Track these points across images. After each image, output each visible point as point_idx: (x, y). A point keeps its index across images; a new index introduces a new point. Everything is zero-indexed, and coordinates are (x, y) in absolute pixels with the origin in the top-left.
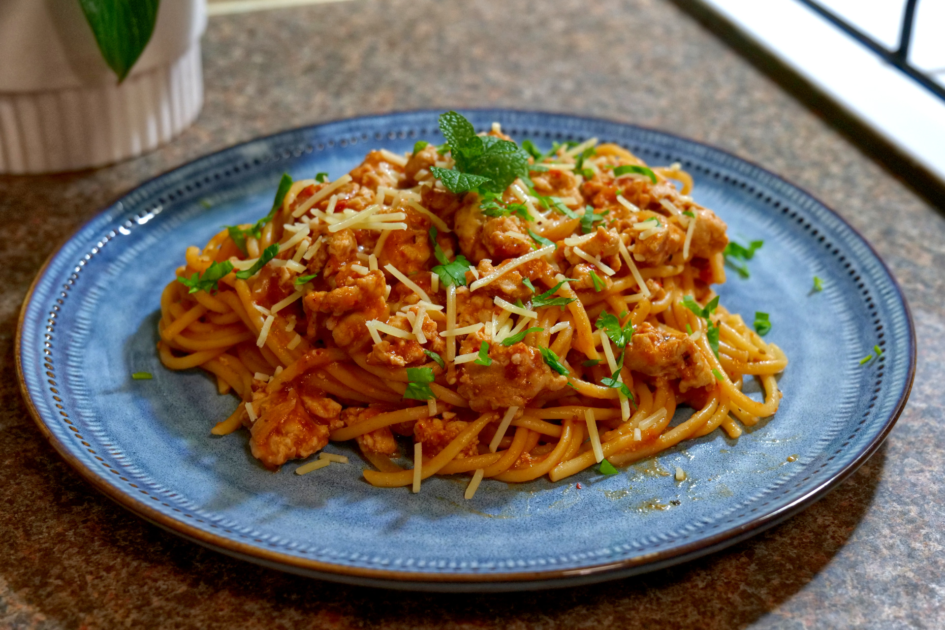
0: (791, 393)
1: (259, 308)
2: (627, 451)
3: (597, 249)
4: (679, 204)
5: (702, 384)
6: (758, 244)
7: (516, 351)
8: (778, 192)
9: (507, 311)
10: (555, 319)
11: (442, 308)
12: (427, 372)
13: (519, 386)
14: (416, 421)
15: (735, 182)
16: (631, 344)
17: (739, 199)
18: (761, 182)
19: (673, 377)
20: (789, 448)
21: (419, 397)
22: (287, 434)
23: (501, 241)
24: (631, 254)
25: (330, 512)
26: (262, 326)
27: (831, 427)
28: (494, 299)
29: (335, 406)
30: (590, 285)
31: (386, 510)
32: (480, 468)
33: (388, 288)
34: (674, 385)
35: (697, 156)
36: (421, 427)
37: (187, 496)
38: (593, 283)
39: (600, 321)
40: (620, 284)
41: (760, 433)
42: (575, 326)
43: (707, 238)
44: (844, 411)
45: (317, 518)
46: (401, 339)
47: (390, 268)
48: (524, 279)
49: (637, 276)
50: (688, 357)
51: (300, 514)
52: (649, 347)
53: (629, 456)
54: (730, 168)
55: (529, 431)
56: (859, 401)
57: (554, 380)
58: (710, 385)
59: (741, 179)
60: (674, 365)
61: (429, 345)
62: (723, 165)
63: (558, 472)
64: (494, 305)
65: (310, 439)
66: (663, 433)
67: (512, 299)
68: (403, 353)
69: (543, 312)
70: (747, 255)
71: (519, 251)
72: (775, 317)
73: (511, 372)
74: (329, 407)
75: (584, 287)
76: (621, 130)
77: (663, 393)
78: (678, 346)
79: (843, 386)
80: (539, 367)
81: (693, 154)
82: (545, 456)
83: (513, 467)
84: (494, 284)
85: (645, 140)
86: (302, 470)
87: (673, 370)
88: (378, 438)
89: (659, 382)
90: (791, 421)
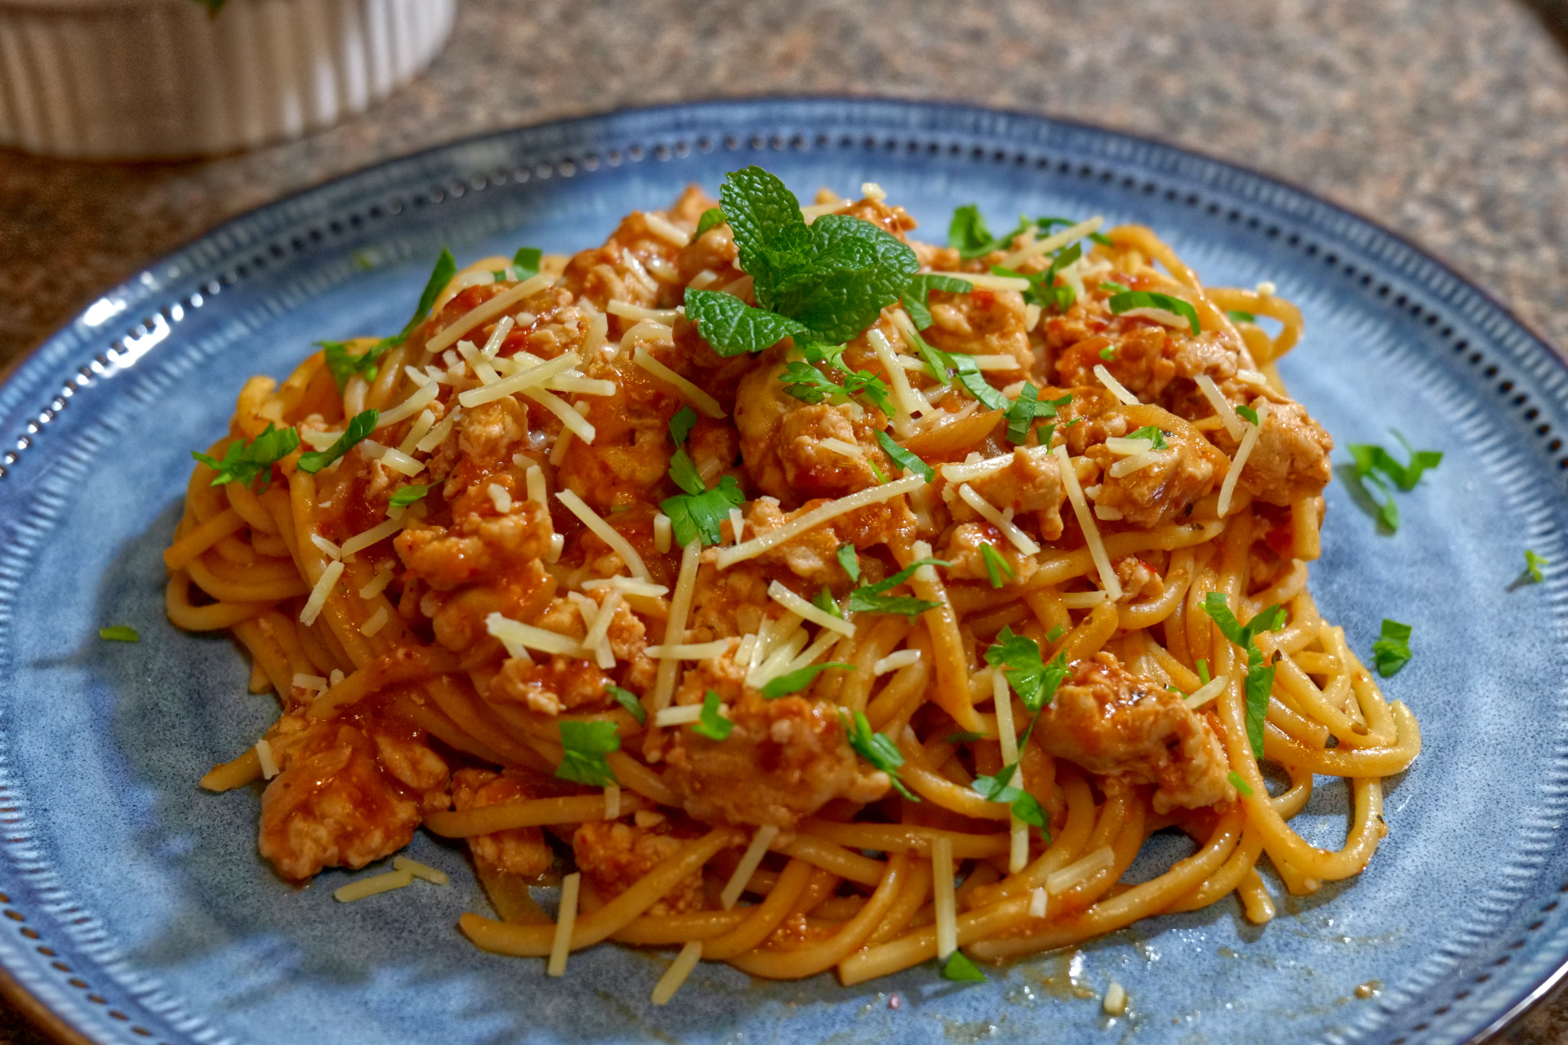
0: (1411, 824)
1: (318, 540)
2: (1014, 935)
3: (1008, 494)
4: (1234, 387)
5: (1202, 803)
6: (1430, 459)
7: (786, 713)
8: (1498, 344)
9: (793, 614)
10: (895, 640)
11: (664, 590)
12: (605, 728)
13: (783, 786)
14: (578, 825)
15: (1416, 310)
16: (1053, 706)
17: (1420, 349)
18: (1467, 319)
19: (1142, 781)
20: (1367, 963)
21: (586, 777)
22: (321, 819)
23: (808, 458)
24: (1091, 504)
25: (375, 998)
26: (321, 576)
27: (1473, 921)
28: (769, 585)
29: (433, 764)
30: (979, 573)
31: (486, 1009)
32: (696, 939)
33: (557, 540)
34: (1144, 793)
35: (1351, 244)
36: (584, 840)
37: (110, 924)
38: (986, 568)
39: (996, 649)
40: (1057, 568)
41: (1314, 916)
42: (934, 659)
43: (1283, 469)
44: (1511, 884)
45: (344, 1009)
46: (560, 656)
47: (570, 499)
48: (841, 547)
49: (1098, 553)
50: (1175, 742)
51: (314, 996)
52: (1091, 717)
53: (1017, 944)
54: (1413, 278)
55: (815, 868)
56: (1547, 865)
57: (860, 779)
58: (1221, 803)
59: (1431, 306)
60: (1144, 757)
61: (621, 671)
62: (1399, 271)
63: (857, 967)
64: (769, 599)
65: (369, 832)
66: (1101, 899)
67: (809, 588)
68: (560, 687)
69: (868, 624)
70: (1404, 481)
71: (843, 482)
72: (1424, 634)
73: (770, 756)
74: (421, 767)
75: (966, 576)
76: (1211, 171)
77: (1118, 808)
78: (1155, 722)
79: (1527, 821)
80: (829, 751)
81: (1343, 238)
82: (840, 923)
83: (766, 944)
84: (774, 555)
85: (1254, 199)
86: (349, 891)
87: (1143, 766)
88: (510, 846)
89: (1113, 786)
90: (1391, 894)
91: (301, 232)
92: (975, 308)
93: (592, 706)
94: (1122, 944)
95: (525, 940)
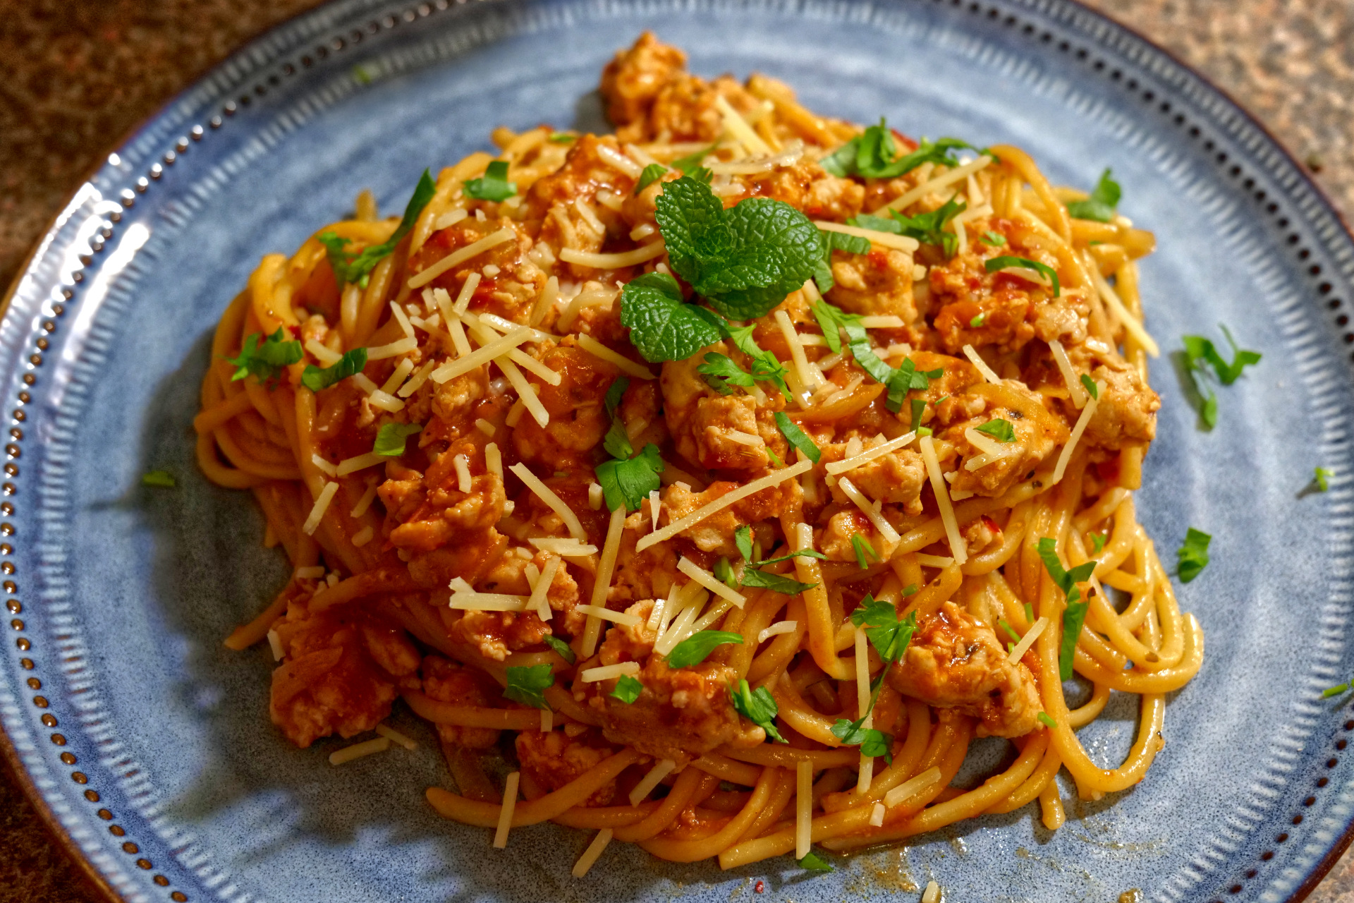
0: (1183, 733)
1: (317, 460)
2: (854, 836)
3: (878, 489)
4: (1081, 355)
5: (1016, 734)
6: (1251, 358)
7: (683, 686)
8: (1324, 244)
9: (698, 584)
10: (776, 608)
13: (680, 735)
14: (519, 733)
15: (1261, 196)
16: (902, 662)
17: (1259, 233)
18: (1303, 213)
19: (969, 715)
20: (1132, 870)
21: (527, 701)
22: (317, 704)
23: (716, 446)
24: (948, 485)
25: (359, 858)
26: (321, 492)
27: (1221, 837)
28: (679, 559)
29: (407, 660)
30: (849, 555)
31: (443, 873)
32: (607, 827)
33: (510, 506)
34: (969, 722)
35: (1213, 121)
36: (523, 744)
38: (855, 552)
39: (859, 612)
40: (914, 539)
42: (807, 626)
43: (1114, 432)
44: (1256, 803)
45: (334, 868)
46: (507, 613)
47: (520, 470)
48: (739, 529)
49: (949, 522)
50: (998, 694)
52: (933, 674)
53: (859, 841)
54: (1261, 163)
55: (703, 774)
56: (1286, 790)
57: (742, 735)
58: (1031, 733)
59: (1274, 195)
60: (972, 702)
61: (557, 621)
62: (1251, 154)
63: (733, 858)
64: (677, 571)
66: (930, 805)
67: (711, 561)
68: (508, 637)
69: (756, 597)
70: (1227, 377)
73: (670, 716)
74: (398, 661)
75: (838, 560)
76: (1101, 30)
78: (981, 681)
79: (1278, 739)
80: (718, 713)
81: (1206, 113)
83: (664, 834)
84: (684, 535)
85: (1135, 62)
86: (337, 757)
87: (970, 707)
89: (945, 715)
90: (1160, 803)
91: (309, 50)
92: (870, 268)
93: (533, 648)
94: (942, 841)
95: (475, 813)
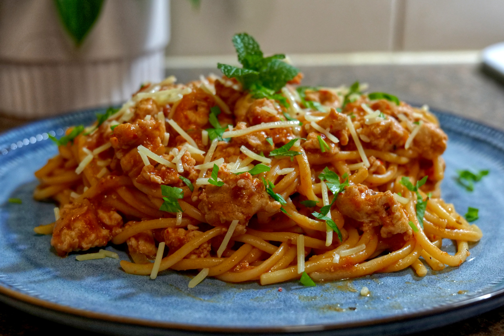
1: (85, 150)
2: (327, 271)
3: (329, 123)
4: (411, 118)
5: (399, 231)
6: (485, 173)
9: (249, 158)
11: (204, 153)
12: (179, 191)
13: (241, 205)
14: (165, 229)
16: (343, 193)
19: (376, 224)
20: (463, 287)
21: (170, 210)
22: (73, 229)
23: (258, 113)
24: (358, 135)
25: (85, 283)
28: (240, 147)
29: (117, 216)
30: (317, 147)
31: (125, 287)
32: (206, 267)
33: (167, 135)
34: (377, 230)
36: (168, 232)
38: (320, 145)
39: (323, 175)
40: (345, 154)
41: (442, 275)
43: (429, 141)
45: (72, 285)
47: (171, 122)
48: (267, 138)
49: (362, 152)
50: (388, 207)
51: (62, 282)
53: (328, 275)
55: (253, 247)
57: (270, 204)
58: (405, 233)
60: (376, 212)
61: (186, 174)
62: (472, 129)
63: (266, 278)
64: (241, 152)
65: (90, 235)
66: (359, 263)
67: (256, 151)
68: (163, 176)
69: (276, 160)
70: (476, 180)
72: (482, 213)
73: (236, 193)
74: (113, 217)
75: (312, 147)
77: (367, 236)
80: (258, 192)
83: (232, 270)
84: (243, 138)
86: (82, 258)
87: (376, 217)
88: (141, 243)
89: (365, 226)
90: (472, 271)
92: (322, 95)
93: (174, 184)
94: (368, 279)
95: (142, 269)
